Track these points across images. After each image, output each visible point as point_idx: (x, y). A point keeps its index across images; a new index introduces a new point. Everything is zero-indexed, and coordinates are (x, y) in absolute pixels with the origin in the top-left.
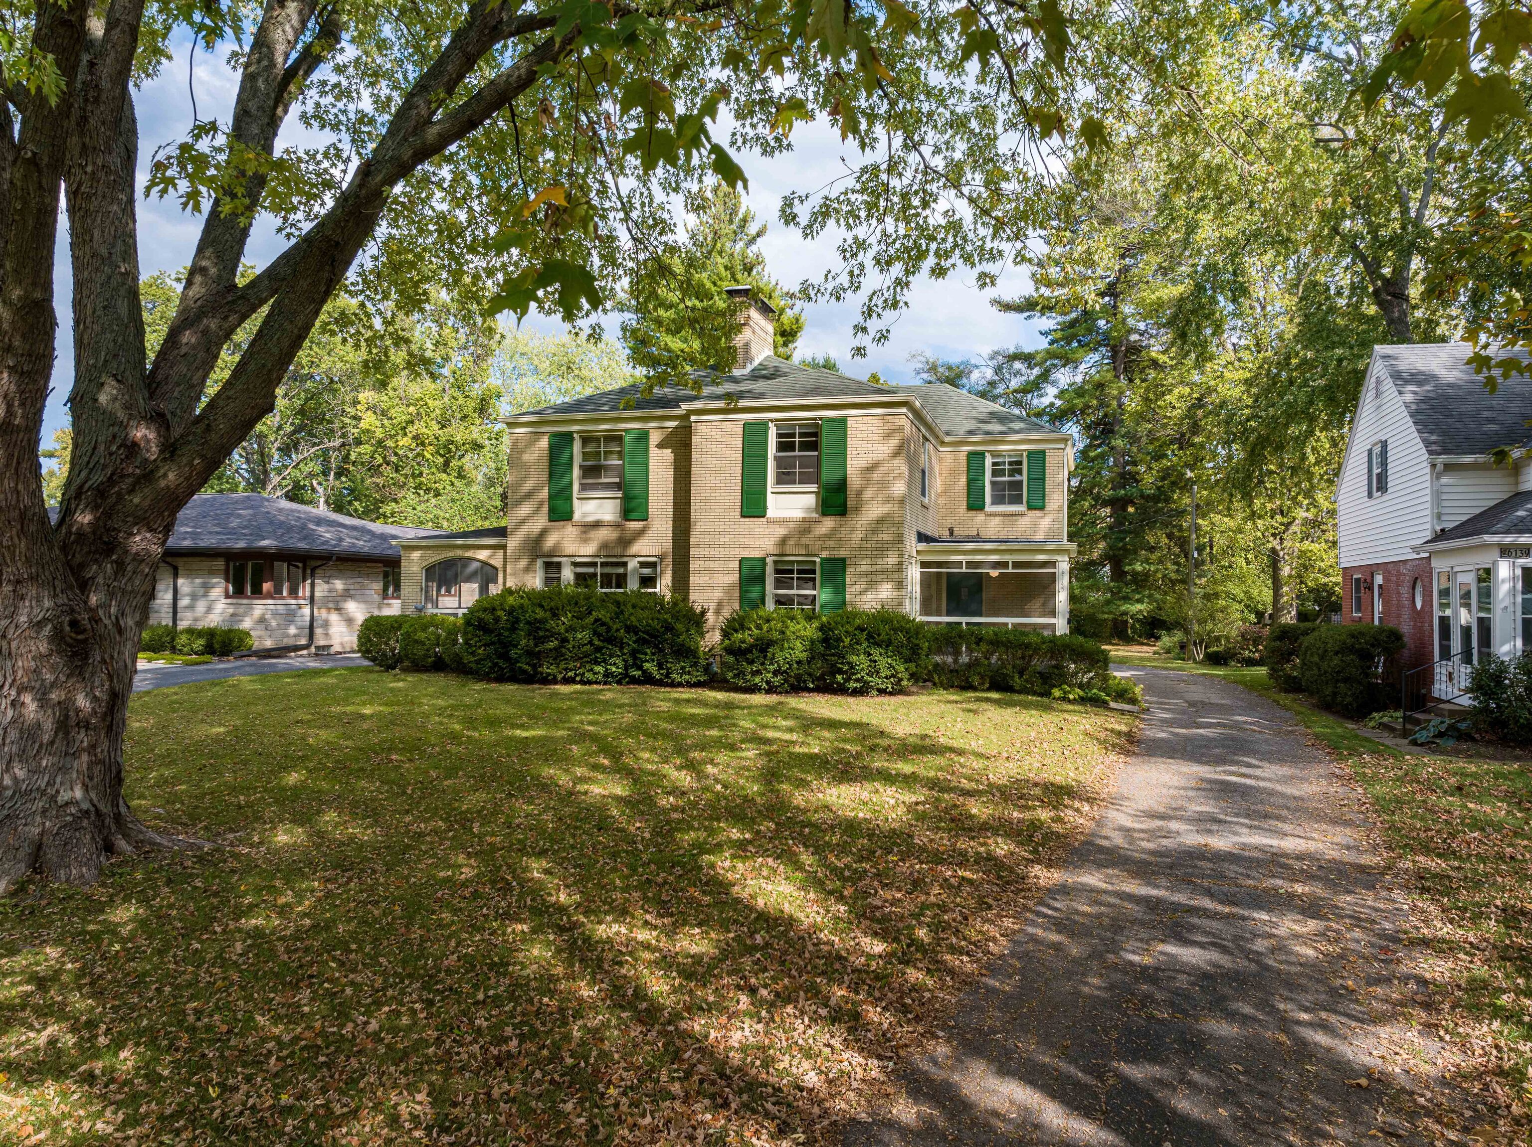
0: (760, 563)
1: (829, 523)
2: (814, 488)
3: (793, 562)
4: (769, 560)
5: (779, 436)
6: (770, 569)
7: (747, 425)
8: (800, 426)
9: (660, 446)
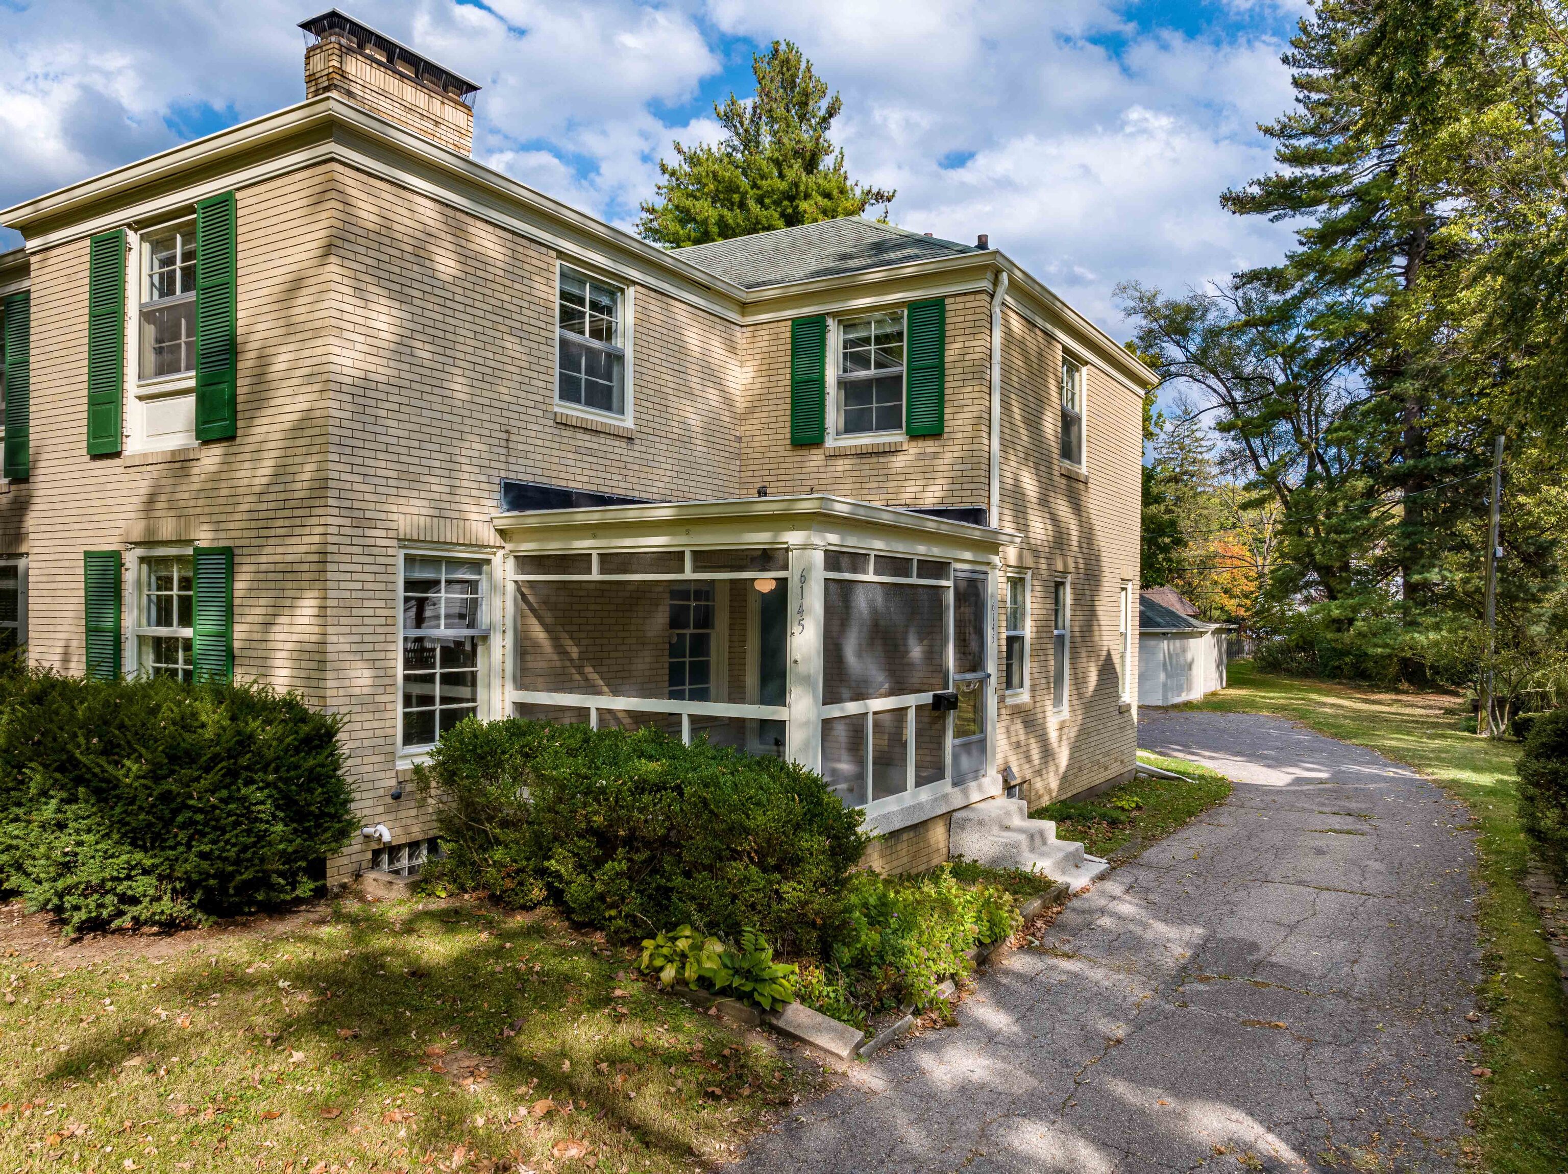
0: (115, 563)
1: (212, 458)
2: (191, 379)
3: (170, 560)
6: (131, 576)
7: (96, 244)
8: (182, 230)
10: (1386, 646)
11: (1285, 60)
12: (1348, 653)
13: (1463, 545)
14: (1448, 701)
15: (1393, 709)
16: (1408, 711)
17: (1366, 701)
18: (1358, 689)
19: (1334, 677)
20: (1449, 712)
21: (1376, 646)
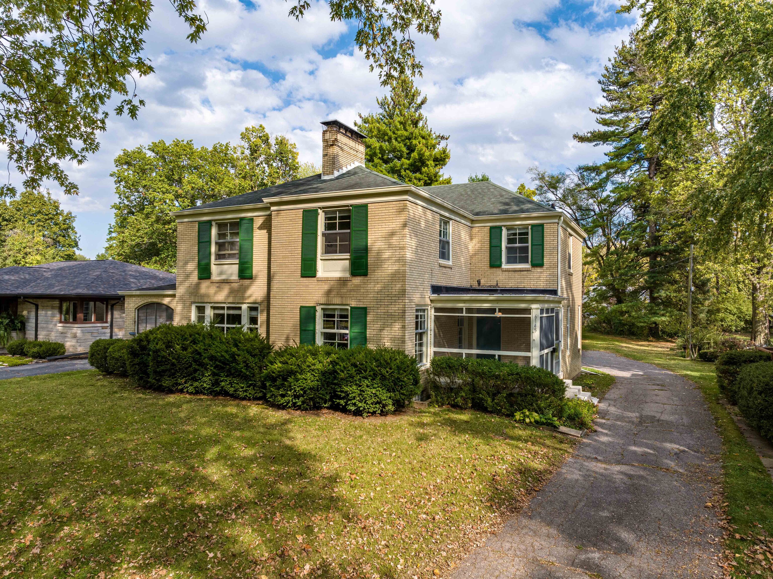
0: (312, 310)
1: (357, 280)
2: (347, 256)
3: (334, 309)
4: (319, 309)
5: (327, 219)
6: (319, 314)
7: (305, 212)
8: (340, 211)
9: (260, 228)
10: (645, 322)
11: (600, 82)
12: (626, 325)
13: (675, 282)
14: (669, 345)
15: (649, 348)
16: (655, 349)
17: (638, 345)
18: (632, 339)
19: (621, 335)
20: (672, 349)
21: (641, 322)
